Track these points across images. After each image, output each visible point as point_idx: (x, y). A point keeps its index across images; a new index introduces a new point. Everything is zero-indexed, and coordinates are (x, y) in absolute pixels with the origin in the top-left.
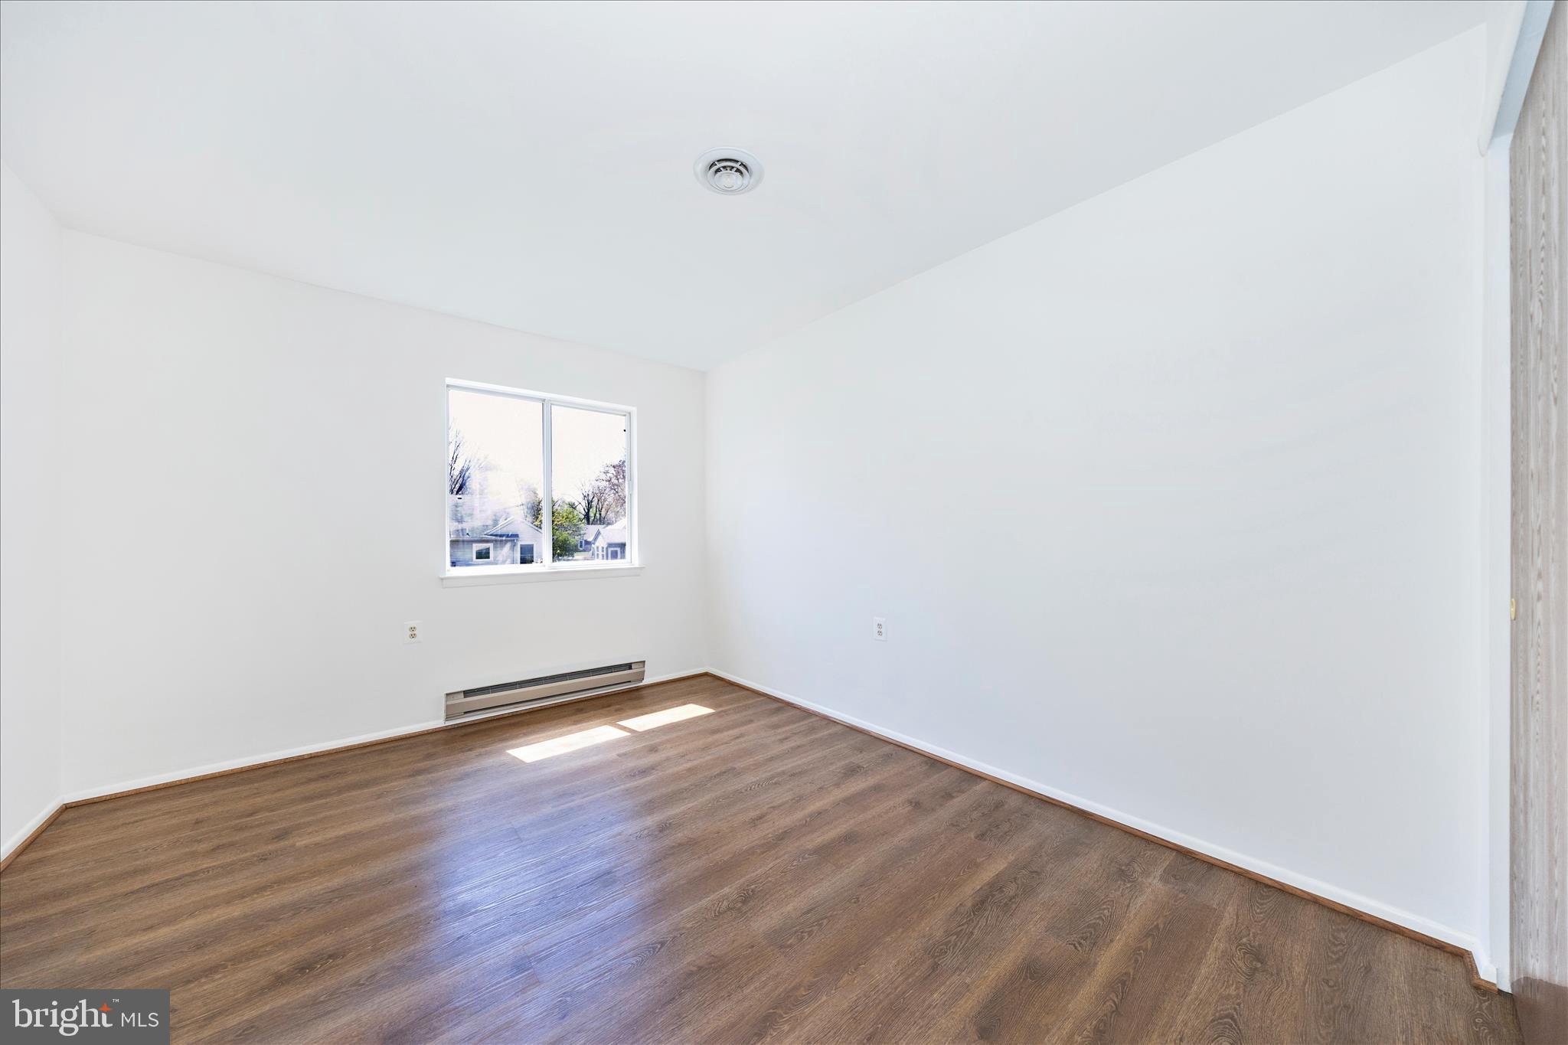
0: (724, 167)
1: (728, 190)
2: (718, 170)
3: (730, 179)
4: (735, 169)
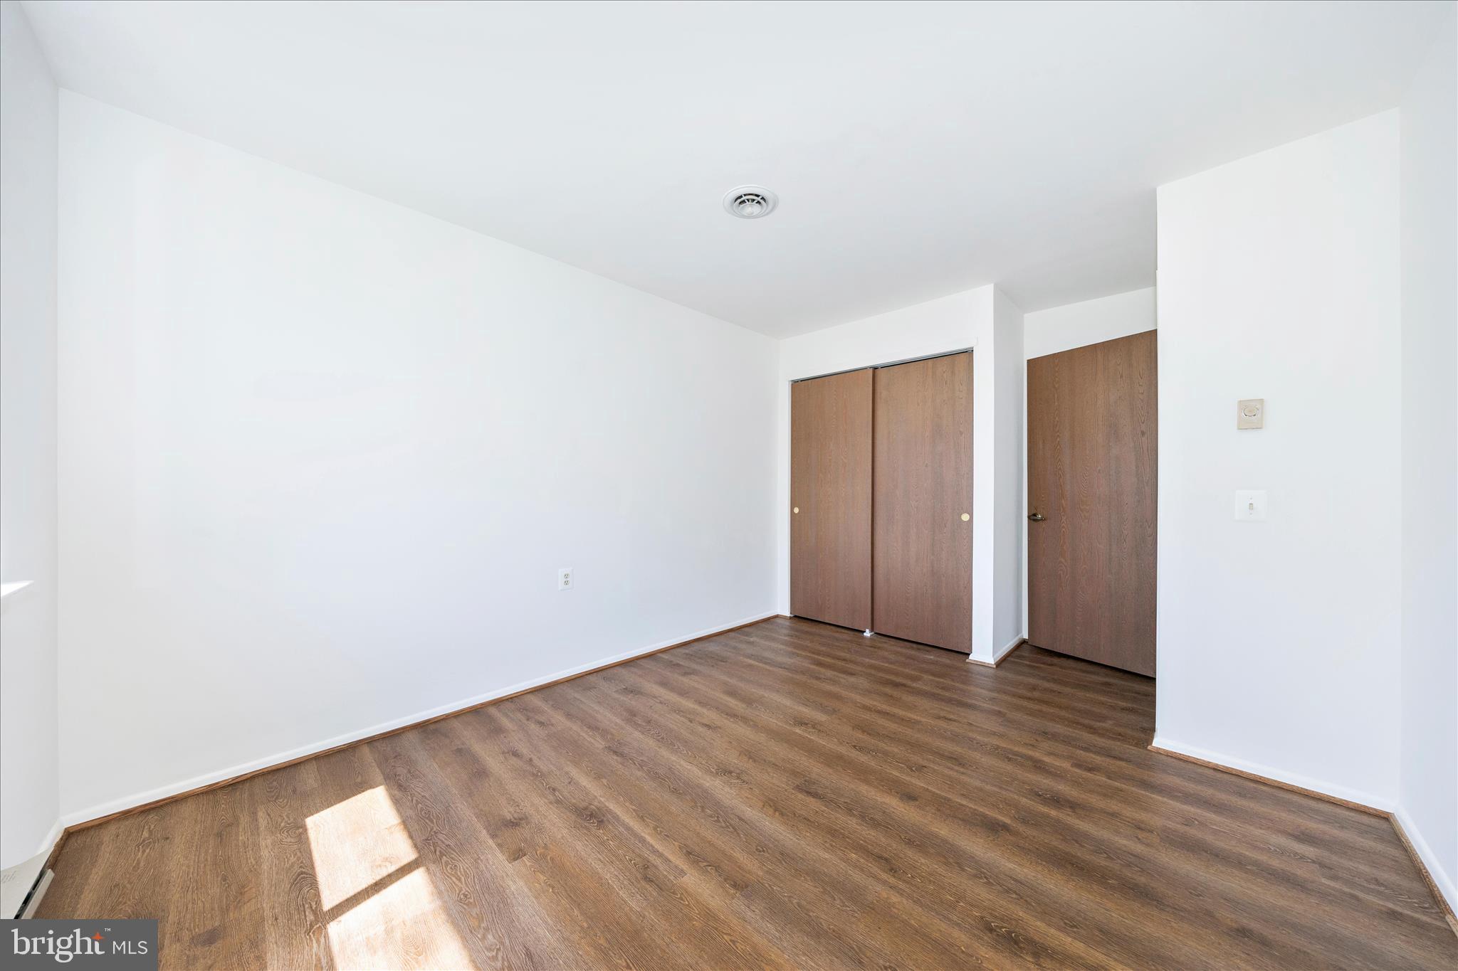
0: (748, 200)
1: (750, 216)
2: (744, 202)
3: (750, 208)
4: (756, 201)
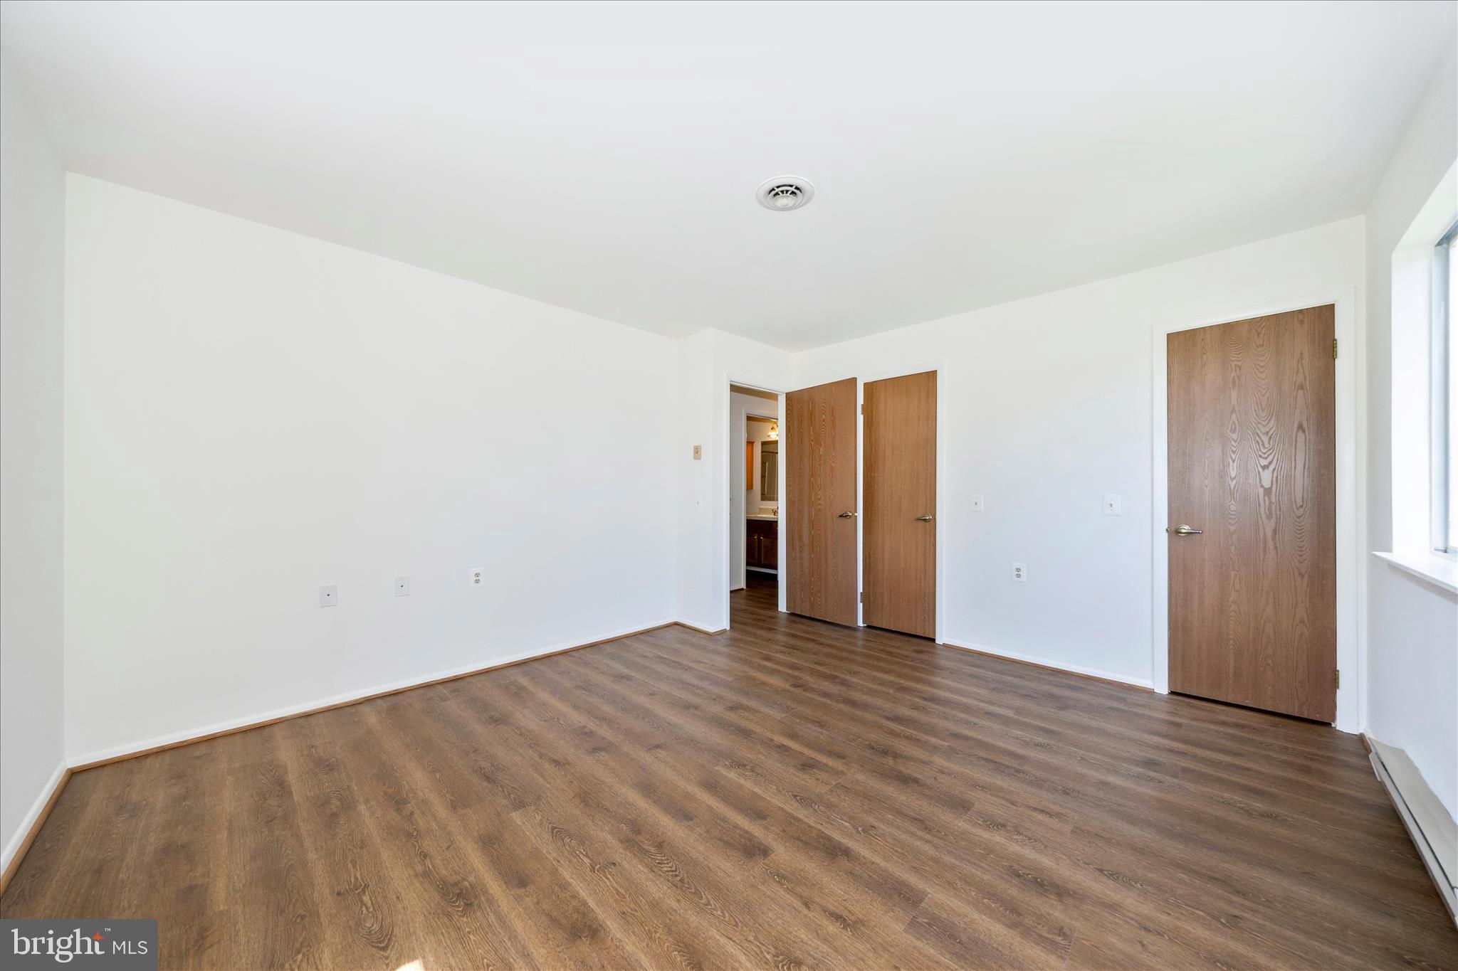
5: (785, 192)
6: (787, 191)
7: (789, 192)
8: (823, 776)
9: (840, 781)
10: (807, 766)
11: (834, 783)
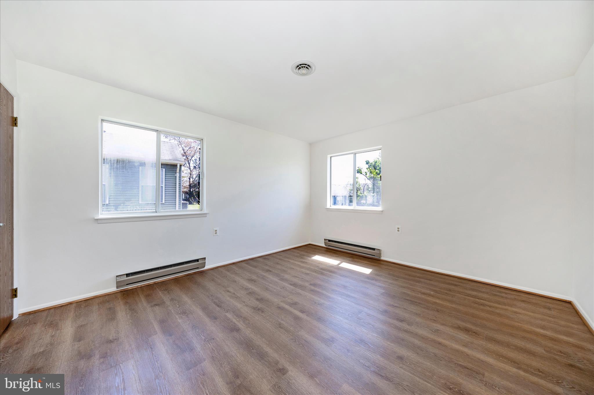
5: (303, 67)
6: (304, 67)
7: (306, 67)
8: (289, 301)
9: (284, 299)
10: (294, 304)
11: (287, 298)
